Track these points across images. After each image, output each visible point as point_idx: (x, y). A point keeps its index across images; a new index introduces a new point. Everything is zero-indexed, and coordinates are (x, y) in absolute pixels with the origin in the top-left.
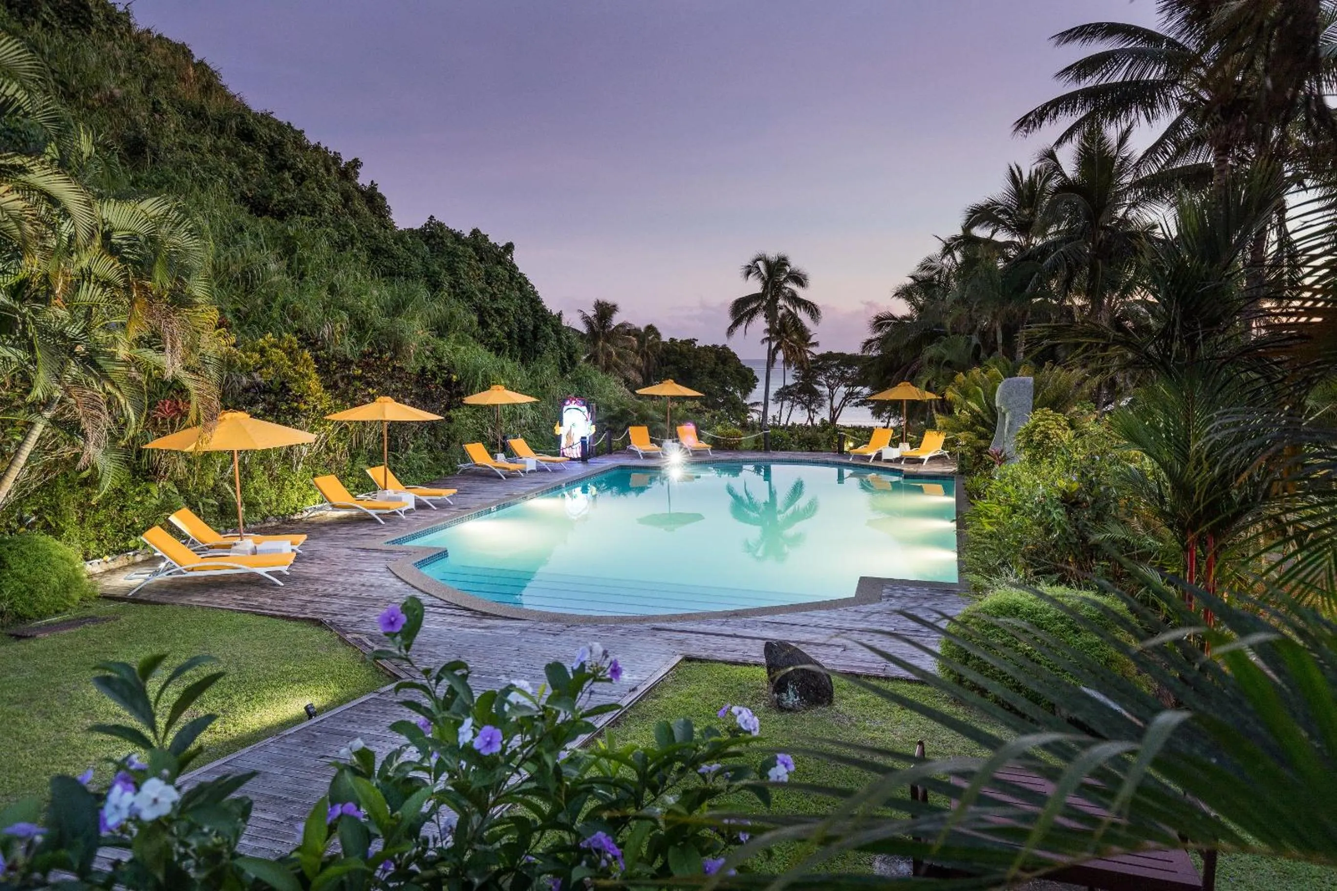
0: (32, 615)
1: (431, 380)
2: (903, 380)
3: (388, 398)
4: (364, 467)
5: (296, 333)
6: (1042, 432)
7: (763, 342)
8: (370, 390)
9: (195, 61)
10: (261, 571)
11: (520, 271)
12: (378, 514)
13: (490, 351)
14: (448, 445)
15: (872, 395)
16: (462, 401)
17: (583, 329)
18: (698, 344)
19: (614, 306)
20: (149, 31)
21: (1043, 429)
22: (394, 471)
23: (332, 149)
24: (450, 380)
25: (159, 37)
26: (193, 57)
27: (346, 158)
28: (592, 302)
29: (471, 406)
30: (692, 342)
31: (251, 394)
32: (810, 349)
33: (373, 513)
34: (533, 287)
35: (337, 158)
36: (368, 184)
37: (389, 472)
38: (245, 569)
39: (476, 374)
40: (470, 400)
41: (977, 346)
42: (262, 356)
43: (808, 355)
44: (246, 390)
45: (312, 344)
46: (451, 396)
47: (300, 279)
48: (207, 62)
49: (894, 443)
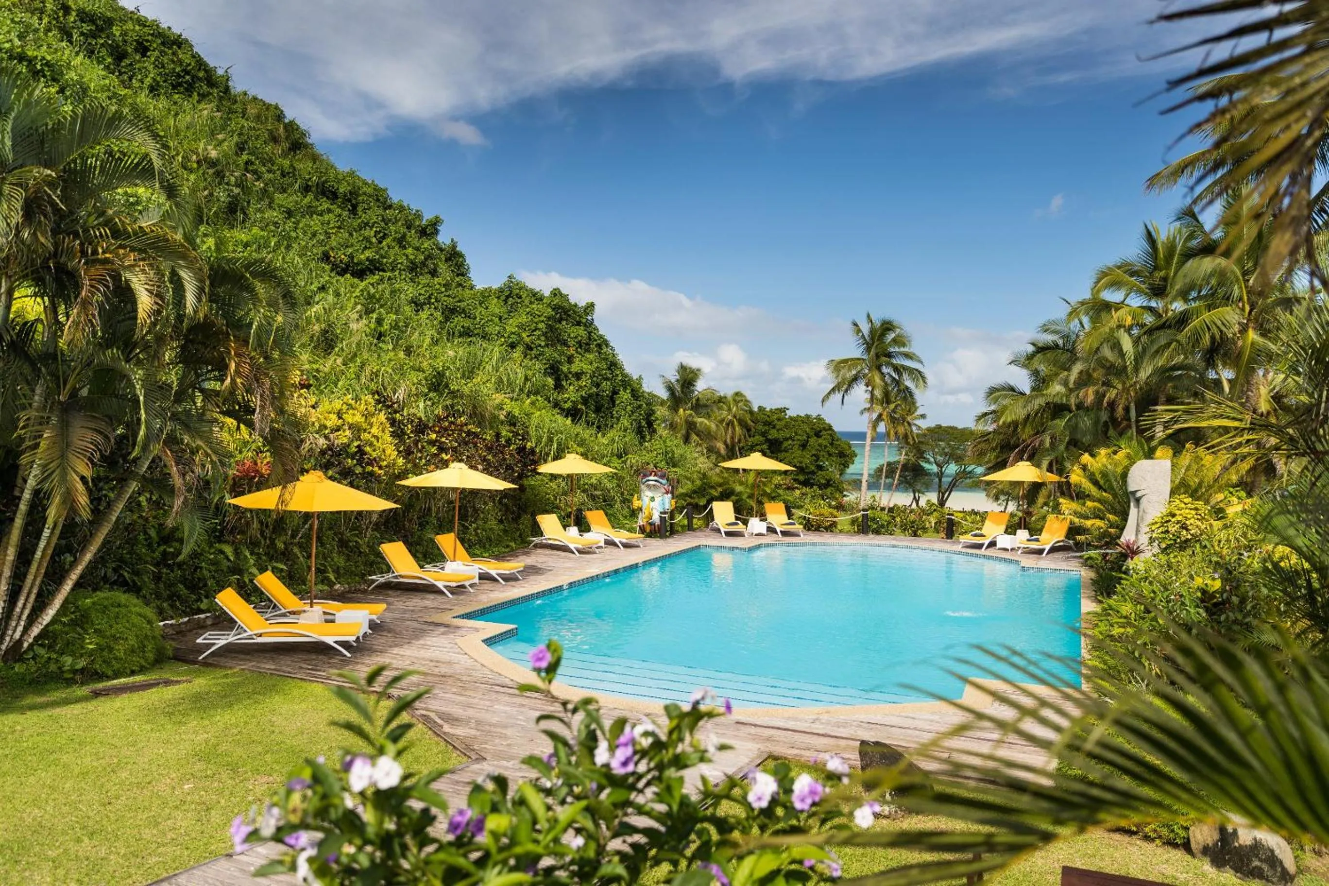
0: (110, 673)
1: (504, 446)
2: (1022, 459)
3: (462, 465)
4: (432, 536)
5: (373, 394)
6: (1178, 522)
7: (862, 413)
8: (444, 455)
9: (287, 121)
10: (330, 640)
11: (601, 333)
12: (446, 587)
13: (566, 416)
14: (519, 517)
15: (985, 475)
16: (535, 469)
17: (664, 394)
18: (789, 413)
19: (699, 370)
20: (245, 94)
21: (1179, 518)
22: (462, 541)
23: (414, 207)
24: (524, 448)
25: (255, 99)
26: (285, 117)
27: (428, 216)
28: (675, 366)
29: (544, 475)
30: (783, 410)
31: (327, 457)
32: (917, 422)
33: (440, 585)
34: (613, 349)
35: (418, 215)
36: (448, 242)
37: (458, 542)
38: (315, 636)
39: (551, 440)
40: (544, 469)
41: (1106, 423)
42: (340, 418)
43: (914, 428)
44: (323, 453)
45: (389, 407)
46: (525, 465)
47: (378, 339)
48: (297, 122)
49: (1011, 530)
